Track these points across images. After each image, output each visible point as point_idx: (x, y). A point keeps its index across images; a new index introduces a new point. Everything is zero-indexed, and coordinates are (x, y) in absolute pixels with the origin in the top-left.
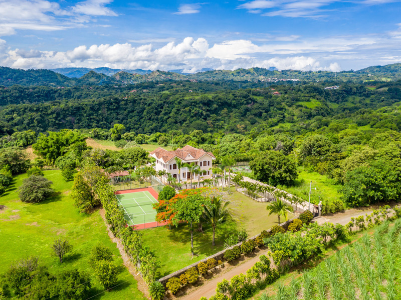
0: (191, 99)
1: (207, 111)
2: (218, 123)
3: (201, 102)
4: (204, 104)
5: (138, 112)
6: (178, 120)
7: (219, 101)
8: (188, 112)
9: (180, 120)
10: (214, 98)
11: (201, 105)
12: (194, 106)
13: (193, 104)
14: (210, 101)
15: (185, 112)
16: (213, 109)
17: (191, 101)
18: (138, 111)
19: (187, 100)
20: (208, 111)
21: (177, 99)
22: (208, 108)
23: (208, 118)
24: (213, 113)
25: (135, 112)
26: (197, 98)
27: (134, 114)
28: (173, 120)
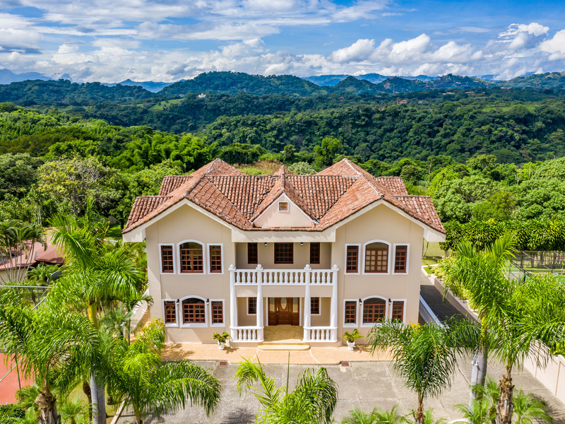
0: (495, 112)
1: (522, 134)
2: (541, 156)
3: (512, 117)
4: (519, 121)
5: (400, 132)
6: (467, 147)
7: (549, 115)
8: (486, 134)
9: (471, 147)
10: (538, 110)
11: (512, 122)
12: (498, 123)
13: (497, 120)
14: (530, 115)
15: (481, 133)
16: (535, 130)
17: (494, 115)
18: (401, 129)
19: (486, 113)
20: (524, 132)
21: (469, 111)
22: (524, 128)
23: (523, 146)
24: (534, 137)
25: (395, 131)
26: (505, 110)
27: (393, 134)
28: (458, 147)
